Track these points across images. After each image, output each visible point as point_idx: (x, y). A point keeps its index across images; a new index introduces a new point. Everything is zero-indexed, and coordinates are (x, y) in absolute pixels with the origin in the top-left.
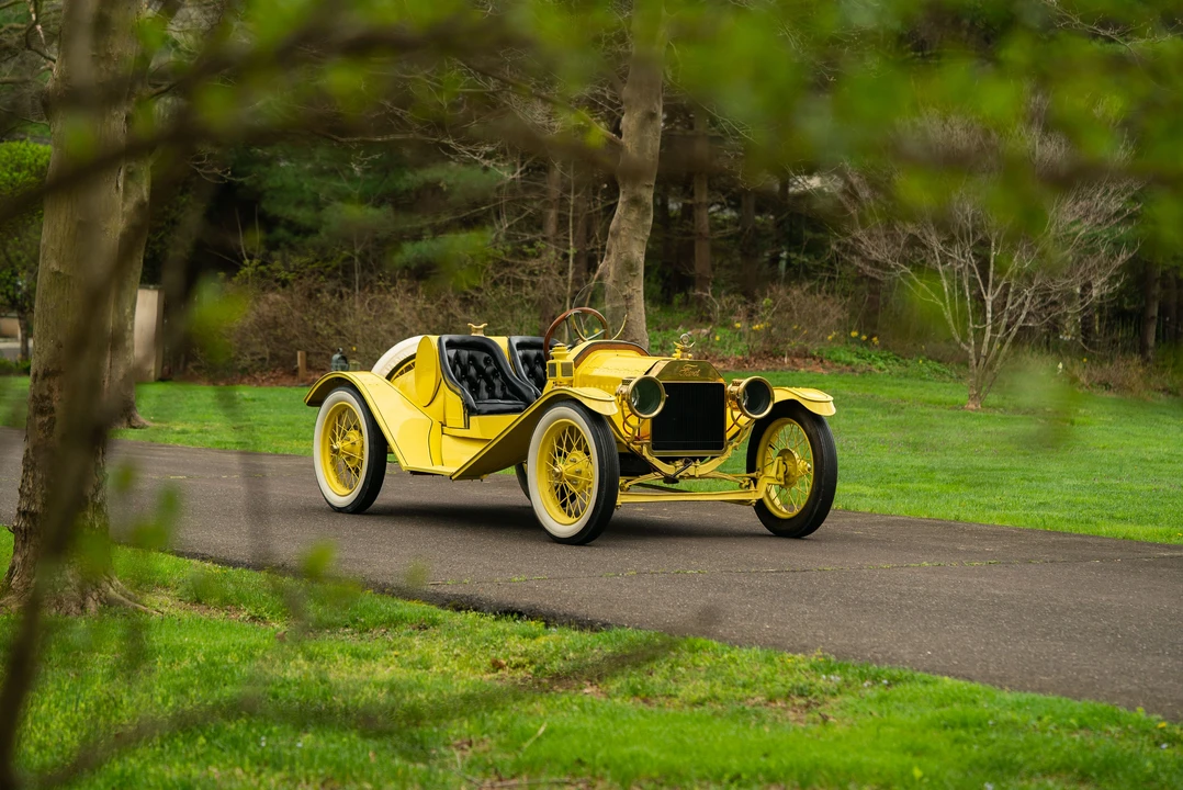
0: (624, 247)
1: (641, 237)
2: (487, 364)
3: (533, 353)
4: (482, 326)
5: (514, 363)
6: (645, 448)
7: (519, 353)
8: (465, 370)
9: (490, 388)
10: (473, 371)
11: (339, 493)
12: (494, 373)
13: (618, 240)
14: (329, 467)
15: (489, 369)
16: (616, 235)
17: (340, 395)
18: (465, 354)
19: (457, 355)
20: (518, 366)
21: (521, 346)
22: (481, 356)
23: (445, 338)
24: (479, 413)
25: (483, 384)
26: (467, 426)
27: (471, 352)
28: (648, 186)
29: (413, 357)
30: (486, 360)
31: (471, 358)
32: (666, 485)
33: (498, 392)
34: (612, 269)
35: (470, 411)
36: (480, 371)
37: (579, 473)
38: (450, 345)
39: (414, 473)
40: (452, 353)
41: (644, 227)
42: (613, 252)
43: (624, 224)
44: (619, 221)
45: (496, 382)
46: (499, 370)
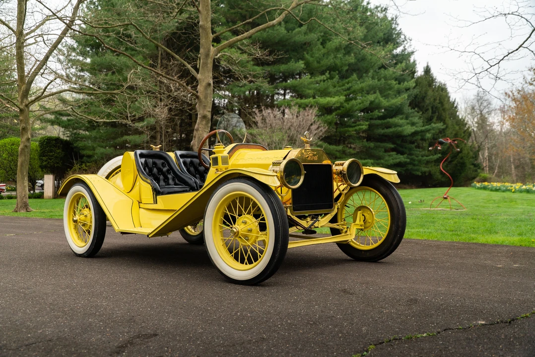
0: (201, 134)
1: (207, 131)
2: (164, 167)
3: (188, 160)
4: (159, 147)
5: (179, 165)
6: (288, 210)
7: (181, 160)
8: (151, 170)
9: (166, 180)
10: (155, 170)
11: (79, 245)
12: (168, 171)
13: (199, 132)
14: (74, 232)
15: (165, 169)
16: (197, 130)
17: (77, 189)
18: (150, 161)
19: (146, 161)
20: (182, 166)
21: (182, 156)
22: (159, 162)
23: (139, 152)
24: (163, 194)
25: (162, 177)
26: (156, 202)
27: (154, 160)
28: (209, 111)
29: (120, 167)
30: (163, 164)
31: (154, 163)
32: (305, 235)
33: (171, 181)
34: (196, 143)
35: (157, 193)
36: (160, 170)
37: (250, 231)
38: (142, 156)
39: (123, 233)
40: (143, 160)
41: (208, 127)
42: (197, 136)
43: (200, 126)
44: (198, 125)
45: (170, 176)
46: (171, 169)
